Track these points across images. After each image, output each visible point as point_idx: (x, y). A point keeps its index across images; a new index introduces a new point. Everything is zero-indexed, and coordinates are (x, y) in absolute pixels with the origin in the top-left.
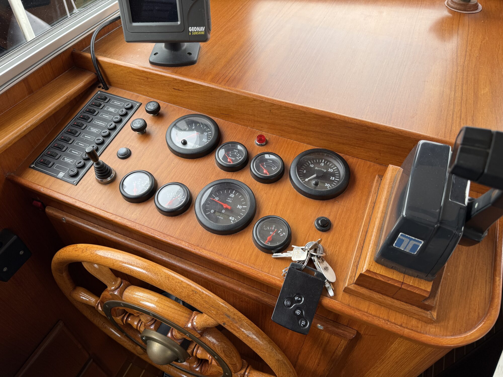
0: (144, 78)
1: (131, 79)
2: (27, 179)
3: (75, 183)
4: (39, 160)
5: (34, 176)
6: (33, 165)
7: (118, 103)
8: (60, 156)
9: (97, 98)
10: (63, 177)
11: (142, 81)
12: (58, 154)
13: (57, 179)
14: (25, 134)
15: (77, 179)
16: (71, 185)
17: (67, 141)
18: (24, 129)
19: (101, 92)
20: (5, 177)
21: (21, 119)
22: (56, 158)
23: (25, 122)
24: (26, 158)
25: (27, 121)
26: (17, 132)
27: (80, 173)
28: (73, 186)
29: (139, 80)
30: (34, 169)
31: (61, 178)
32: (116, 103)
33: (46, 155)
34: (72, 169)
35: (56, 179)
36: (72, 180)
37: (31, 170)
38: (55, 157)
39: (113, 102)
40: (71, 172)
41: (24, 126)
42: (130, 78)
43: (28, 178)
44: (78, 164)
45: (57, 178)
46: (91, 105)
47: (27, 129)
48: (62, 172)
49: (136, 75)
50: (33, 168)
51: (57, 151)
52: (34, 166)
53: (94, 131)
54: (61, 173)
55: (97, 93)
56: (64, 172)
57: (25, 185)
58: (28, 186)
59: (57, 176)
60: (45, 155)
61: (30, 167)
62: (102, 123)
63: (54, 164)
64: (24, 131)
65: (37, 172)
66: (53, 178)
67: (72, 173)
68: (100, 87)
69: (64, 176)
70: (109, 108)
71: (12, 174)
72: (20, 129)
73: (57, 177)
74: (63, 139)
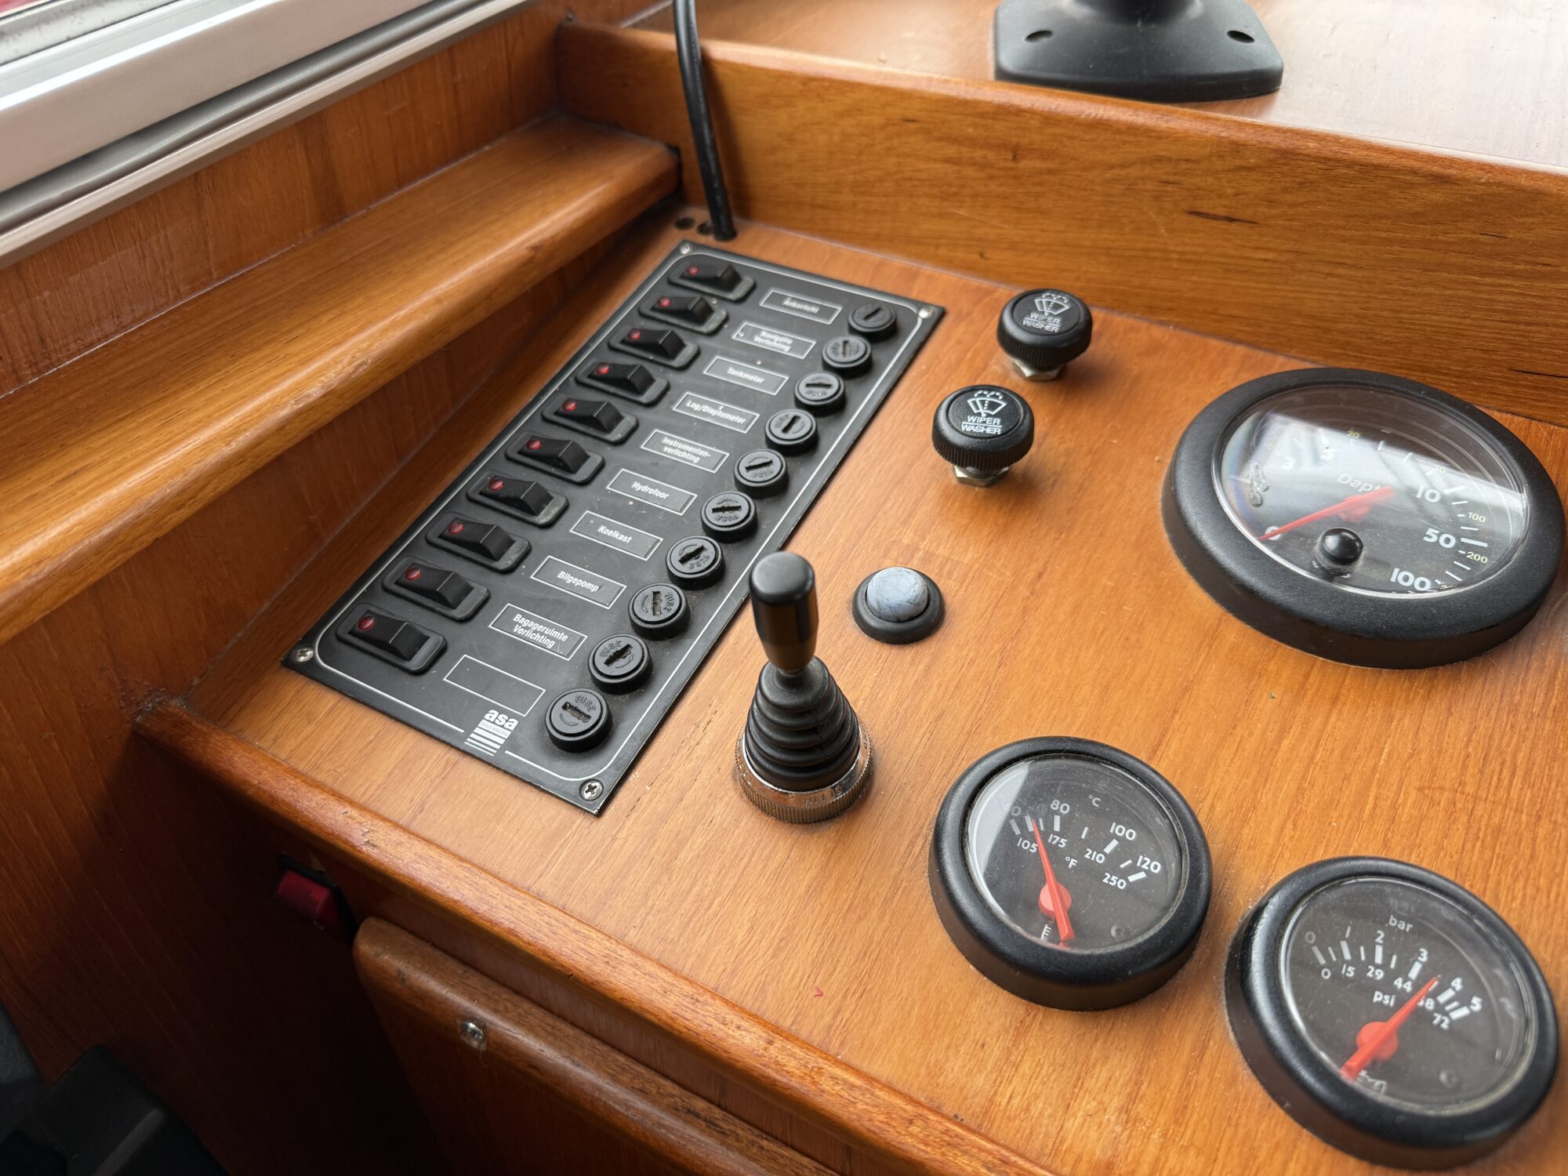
0: (991, 156)
1: (899, 164)
2: (265, 743)
3: (587, 796)
4: (352, 622)
5: (311, 728)
6: (309, 653)
7: (806, 308)
8: (481, 598)
9: (683, 277)
10: (504, 747)
11: (970, 172)
12: (468, 589)
13: (466, 761)
14: (281, 445)
15: (603, 767)
16: (565, 811)
17: (524, 506)
18: (284, 412)
19: (696, 246)
20: (130, 725)
21: (267, 351)
22: (459, 612)
23: (292, 371)
24: (266, 605)
25: (304, 363)
26: (236, 432)
27: (623, 726)
28: (580, 820)
29: (950, 168)
30: (313, 678)
31: (491, 753)
32: (794, 305)
33: (395, 588)
34: (570, 699)
35: (453, 755)
36: (568, 774)
37: (296, 687)
38: (454, 607)
39: (777, 299)
40: (567, 715)
41: (283, 395)
42: (890, 162)
43: (275, 740)
44: (609, 662)
45: (466, 753)
46: (653, 309)
47: (299, 413)
48: (501, 711)
49: (939, 139)
50: (310, 671)
51: (465, 570)
52: (313, 659)
53: (684, 455)
54: (493, 714)
55: (677, 251)
56: (511, 715)
57: (251, 792)
58: (274, 799)
59: (467, 735)
60: (387, 590)
61: (290, 665)
62: (725, 410)
63: (442, 651)
64: (282, 427)
65: (331, 699)
66: (438, 751)
67: (572, 726)
68: (685, 224)
69: (511, 743)
70: (757, 332)
71: (176, 705)
72: (257, 409)
73: (469, 744)
74: (504, 494)
